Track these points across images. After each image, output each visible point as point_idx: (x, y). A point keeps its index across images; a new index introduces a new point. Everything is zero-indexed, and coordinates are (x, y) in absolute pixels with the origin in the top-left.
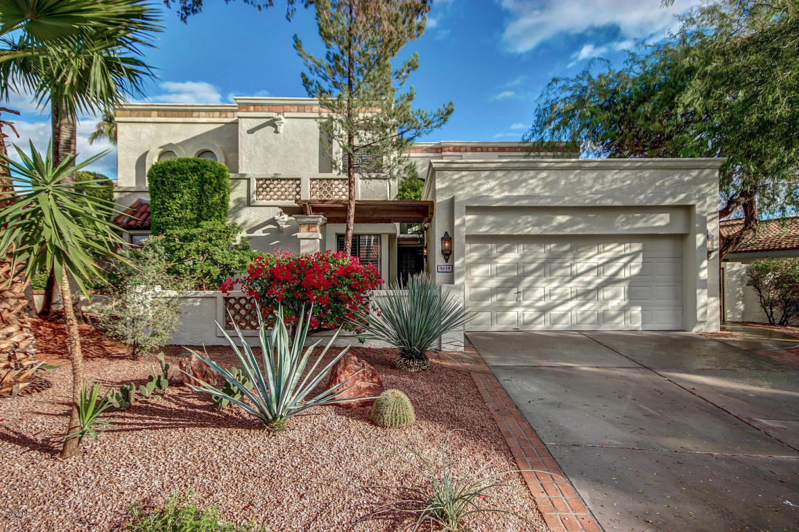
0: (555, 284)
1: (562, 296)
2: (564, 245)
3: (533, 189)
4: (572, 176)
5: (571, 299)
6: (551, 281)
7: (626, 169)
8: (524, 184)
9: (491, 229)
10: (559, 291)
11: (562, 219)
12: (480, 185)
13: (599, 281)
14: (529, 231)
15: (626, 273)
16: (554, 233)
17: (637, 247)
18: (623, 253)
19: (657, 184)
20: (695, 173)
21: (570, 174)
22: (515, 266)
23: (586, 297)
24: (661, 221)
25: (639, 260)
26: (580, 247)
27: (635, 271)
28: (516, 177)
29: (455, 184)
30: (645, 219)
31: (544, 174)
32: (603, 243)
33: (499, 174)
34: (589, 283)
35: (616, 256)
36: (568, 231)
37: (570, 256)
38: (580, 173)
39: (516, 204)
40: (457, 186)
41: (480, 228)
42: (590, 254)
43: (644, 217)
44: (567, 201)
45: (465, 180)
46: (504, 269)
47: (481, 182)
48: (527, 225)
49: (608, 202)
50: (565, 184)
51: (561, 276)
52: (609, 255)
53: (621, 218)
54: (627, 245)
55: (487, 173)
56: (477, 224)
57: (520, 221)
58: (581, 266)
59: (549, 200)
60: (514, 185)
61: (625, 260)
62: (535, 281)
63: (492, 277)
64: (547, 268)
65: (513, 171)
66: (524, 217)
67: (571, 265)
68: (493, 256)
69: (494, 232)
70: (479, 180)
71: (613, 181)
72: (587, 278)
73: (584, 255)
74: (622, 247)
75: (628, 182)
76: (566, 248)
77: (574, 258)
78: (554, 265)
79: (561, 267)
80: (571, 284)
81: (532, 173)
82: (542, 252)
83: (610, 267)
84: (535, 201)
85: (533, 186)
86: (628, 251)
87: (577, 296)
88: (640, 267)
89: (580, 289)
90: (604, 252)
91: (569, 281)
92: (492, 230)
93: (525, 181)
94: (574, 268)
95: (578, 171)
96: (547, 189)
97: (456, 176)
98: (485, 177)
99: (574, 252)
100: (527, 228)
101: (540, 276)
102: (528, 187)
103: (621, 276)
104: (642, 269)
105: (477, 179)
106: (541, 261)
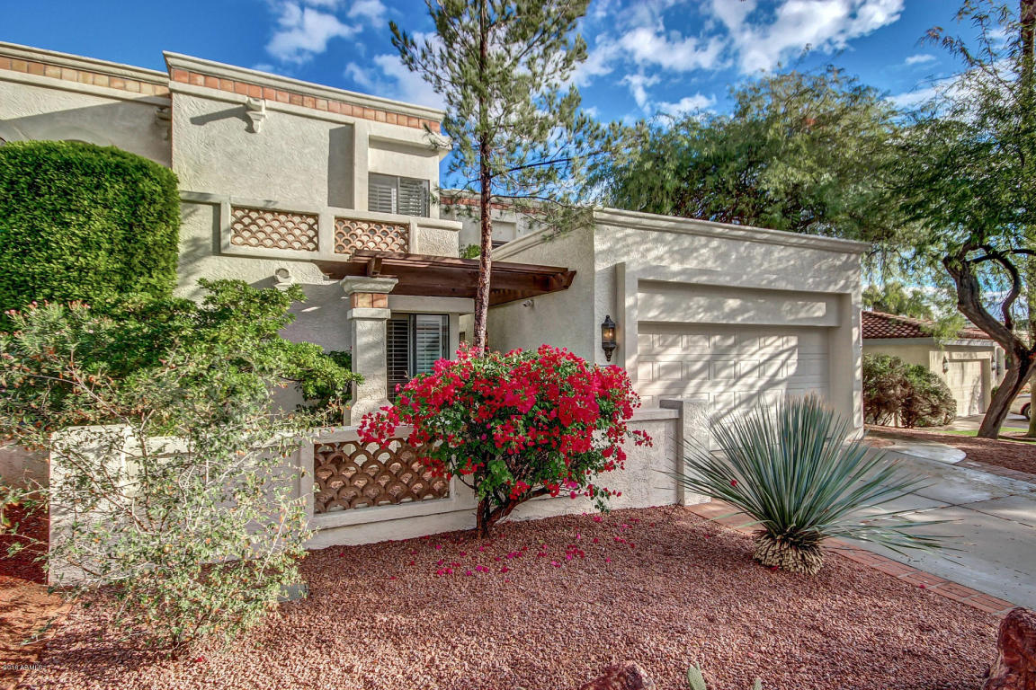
0: (721, 388)
1: (727, 404)
2: (729, 337)
3: (705, 262)
4: (742, 249)
5: (735, 408)
6: (715, 385)
7: (791, 245)
8: (695, 255)
9: (660, 314)
10: (724, 397)
11: (733, 303)
12: (648, 250)
13: (761, 383)
14: (701, 319)
15: (784, 374)
16: (724, 322)
17: (793, 341)
18: (781, 349)
19: (816, 267)
20: (844, 257)
21: (740, 246)
22: (681, 365)
23: (749, 404)
24: (819, 310)
25: (795, 357)
26: (744, 341)
27: (792, 370)
28: (686, 244)
29: (618, 246)
30: (806, 308)
31: (715, 243)
32: (764, 336)
33: (669, 237)
34: (752, 386)
35: (777, 352)
36: (739, 320)
37: (734, 352)
38: (749, 246)
39: (694, 280)
40: (621, 249)
41: (649, 311)
42: (754, 349)
43: (806, 305)
44: (744, 281)
45: (630, 240)
46: (669, 369)
47: (648, 246)
48: (698, 310)
49: (782, 285)
50: (736, 258)
51: (726, 378)
52: (770, 350)
53: (786, 306)
54: (785, 338)
55: (656, 233)
56: (646, 306)
57: (691, 304)
58: (744, 366)
59: (728, 278)
60: (684, 255)
61: (783, 357)
62: (700, 385)
63: (653, 381)
64: (712, 366)
65: (684, 235)
66: (696, 299)
67: (735, 364)
68: (654, 352)
69: (665, 318)
70: (646, 243)
71: (780, 260)
72: (750, 380)
73: (748, 350)
74: (779, 342)
75: (792, 262)
76: (731, 341)
77: (738, 355)
78: (719, 364)
79: (725, 367)
80: (736, 388)
81: (703, 240)
82: (705, 346)
83: (770, 365)
84: (714, 278)
85: (704, 258)
86: (786, 347)
87: (740, 404)
88: (796, 365)
89: (744, 394)
90: (765, 346)
91: (734, 384)
92: (662, 316)
93: (696, 250)
94: (738, 367)
95: (748, 243)
96: (718, 263)
97: (619, 235)
98: (653, 239)
99: (738, 347)
100: (699, 313)
101: (704, 379)
102: (700, 258)
103: (779, 377)
104: (797, 368)
105: (643, 242)
106: (706, 359)
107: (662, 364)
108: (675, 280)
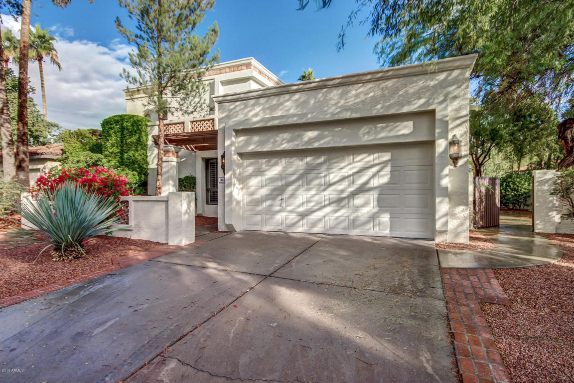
0: (313, 192)
1: (318, 203)
2: (319, 158)
3: (288, 111)
4: (320, 95)
5: (325, 206)
6: (309, 190)
8: (281, 107)
9: (256, 147)
10: (316, 198)
11: (311, 134)
12: (249, 111)
13: (351, 189)
14: (285, 147)
15: (375, 182)
16: (304, 147)
17: (386, 156)
18: (372, 163)
19: (401, 93)
20: (442, 76)
21: (318, 94)
22: (280, 177)
23: (339, 204)
24: (405, 129)
25: (388, 169)
26: (332, 160)
27: (384, 180)
28: (274, 102)
29: (232, 113)
30: (388, 129)
31: (297, 96)
32: (353, 155)
33: (262, 101)
34: (342, 191)
35: (367, 166)
36: (316, 145)
37: (324, 167)
38: (326, 91)
39: (270, 124)
40: (233, 114)
41: (249, 146)
42: (343, 165)
43: (387, 127)
44: (310, 118)
45: (238, 109)
46: (272, 180)
47: (248, 109)
48: (283, 142)
49: (347, 115)
50: (314, 103)
51: (318, 185)
52: (359, 165)
53: (364, 129)
54: (376, 155)
55: (254, 100)
56: (247, 143)
57: (277, 139)
58: (333, 177)
59: (295, 119)
60: (273, 108)
61: (375, 169)
62: (296, 190)
63: (262, 187)
64: (306, 176)
65: (272, 97)
66: (281, 135)
67: (325, 176)
68: (262, 170)
69: (259, 149)
70: (247, 108)
71: (357, 96)
72: (340, 187)
73: (338, 166)
74: (371, 158)
75: (372, 94)
76: (321, 160)
77: (328, 169)
78: (311, 176)
79: (317, 178)
80: (326, 193)
81: (287, 96)
82: (299, 164)
83: (360, 176)
84: (284, 120)
85: (287, 108)
86: (377, 162)
87: (330, 204)
88: (389, 176)
89: (334, 196)
90: (354, 162)
91: (324, 190)
92: (257, 148)
93: (282, 104)
94: (327, 179)
95: (325, 90)
96: (299, 109)
97: (232, 107)
98: (252, 105)
99: (328, 164)
100: (283, 144)
101: (300, 185)
102: (285, 109)
103: (371, 185)
104: (391, 178)
105: (246, 107)
106: (301, 172)
107: (267, 177)
108: (255, 126)
